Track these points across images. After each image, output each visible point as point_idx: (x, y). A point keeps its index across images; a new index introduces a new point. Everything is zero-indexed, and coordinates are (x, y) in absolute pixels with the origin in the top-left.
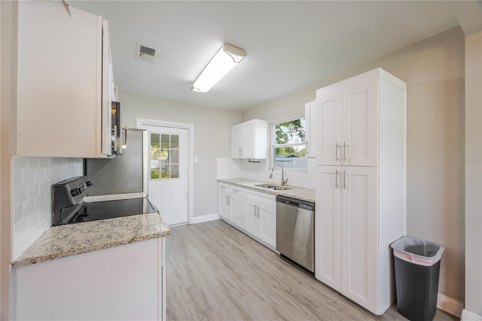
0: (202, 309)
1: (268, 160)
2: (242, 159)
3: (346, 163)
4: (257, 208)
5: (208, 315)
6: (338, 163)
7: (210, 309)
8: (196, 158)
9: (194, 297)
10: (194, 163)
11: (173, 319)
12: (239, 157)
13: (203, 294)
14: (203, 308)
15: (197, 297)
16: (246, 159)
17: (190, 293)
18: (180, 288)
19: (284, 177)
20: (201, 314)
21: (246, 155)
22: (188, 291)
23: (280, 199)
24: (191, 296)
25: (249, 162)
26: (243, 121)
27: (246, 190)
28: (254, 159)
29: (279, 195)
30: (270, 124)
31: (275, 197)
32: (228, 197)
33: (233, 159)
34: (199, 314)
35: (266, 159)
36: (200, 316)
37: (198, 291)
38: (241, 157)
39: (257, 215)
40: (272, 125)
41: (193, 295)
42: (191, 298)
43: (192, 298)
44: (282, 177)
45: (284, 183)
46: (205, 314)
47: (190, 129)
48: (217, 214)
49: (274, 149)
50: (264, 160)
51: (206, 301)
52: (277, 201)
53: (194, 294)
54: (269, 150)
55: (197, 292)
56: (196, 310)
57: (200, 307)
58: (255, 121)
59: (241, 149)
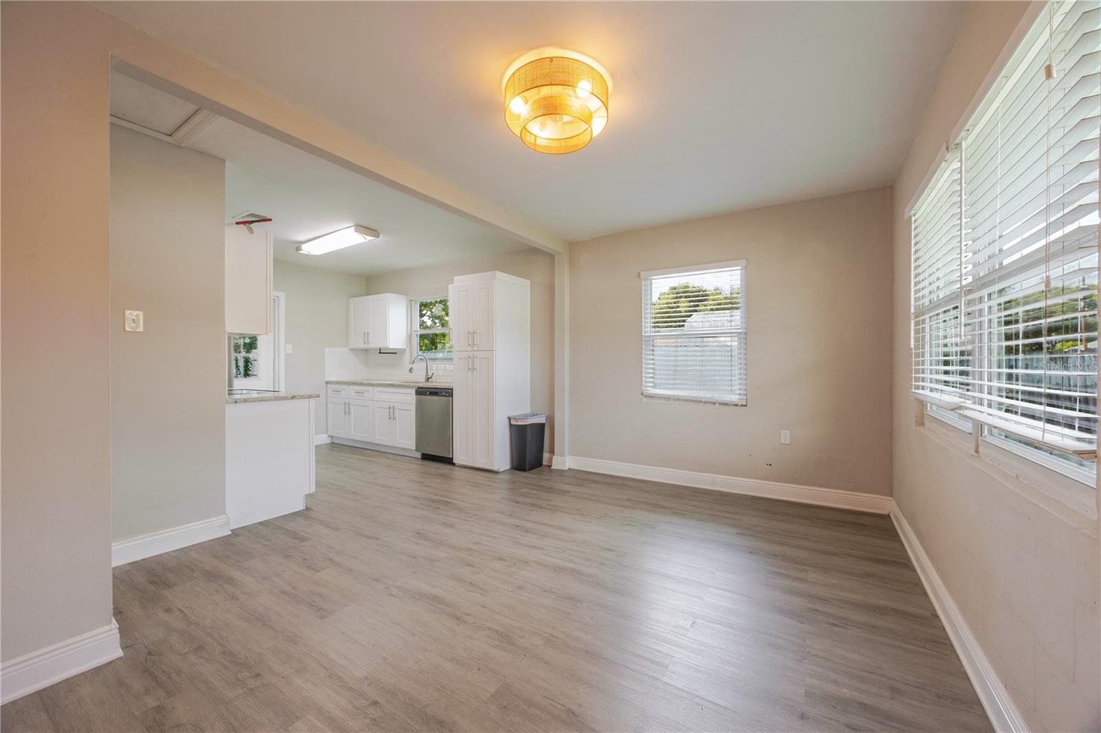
1: (408, 351)
2: (366, 350)
3: (475, 348)
4: (391, 409)
6: (470, 348)
8: (290, 346)
10: (286, 354)
12: (362, 346)
16: (374, 349)
19: (429, 371)
21: (375, 344)
23: (421, 392)
25: (380, 353)
26: (368, 294)
27: (376, 389)
28: (388, 349)
29: (419, 388)
30: (411, 301)
31: (414, 391)
32: (347, 405)
33: (353, 350)
35: (405, 349)
38: (366, 346)
39: (392, 417)
40: (413, 302)
44: (425, 371)
45: (428, 378)
47: (278, 300)
48: (325, 435)
49: (417, 335)
50: (403, 351)
52: (416, 394)
54: (410, 337)
58: (389, 296)
59: (366, 334)
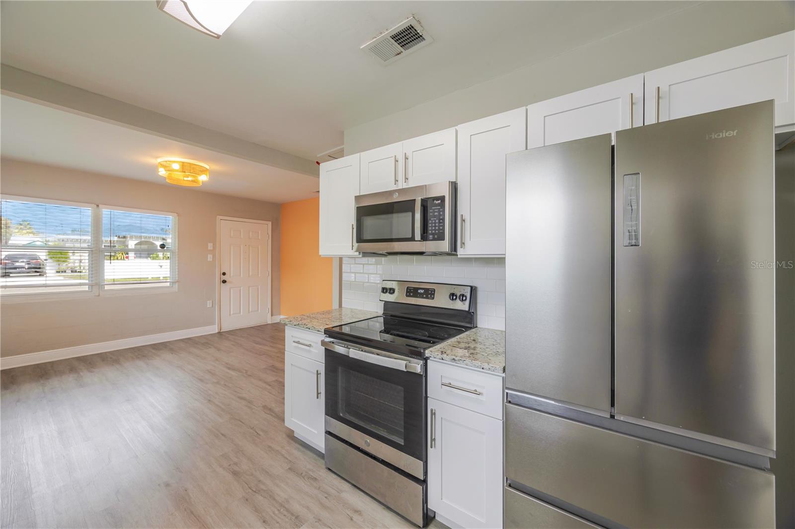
0: (261, 495)
5: (250, 491)
7: (247, 500)
9: (282, 510)
11: (302, 473)
13: (264, 522)
14: (261, 498)
15: (277, 512)
17: (292, 514)
18: (319, 520)
20: (262, 489)
22: (297, 517)
24: (288, 510)
34: (265, 489)
36: (263, 487)
37: (278, 523)
41: (285, 513)
42: (286, 506)
43: (285, 508)
46: (254, 490)
51: (257, 510)
53: (285, 515)
55: (279, 520)
56: (271, 492)
57: (265, 497)
